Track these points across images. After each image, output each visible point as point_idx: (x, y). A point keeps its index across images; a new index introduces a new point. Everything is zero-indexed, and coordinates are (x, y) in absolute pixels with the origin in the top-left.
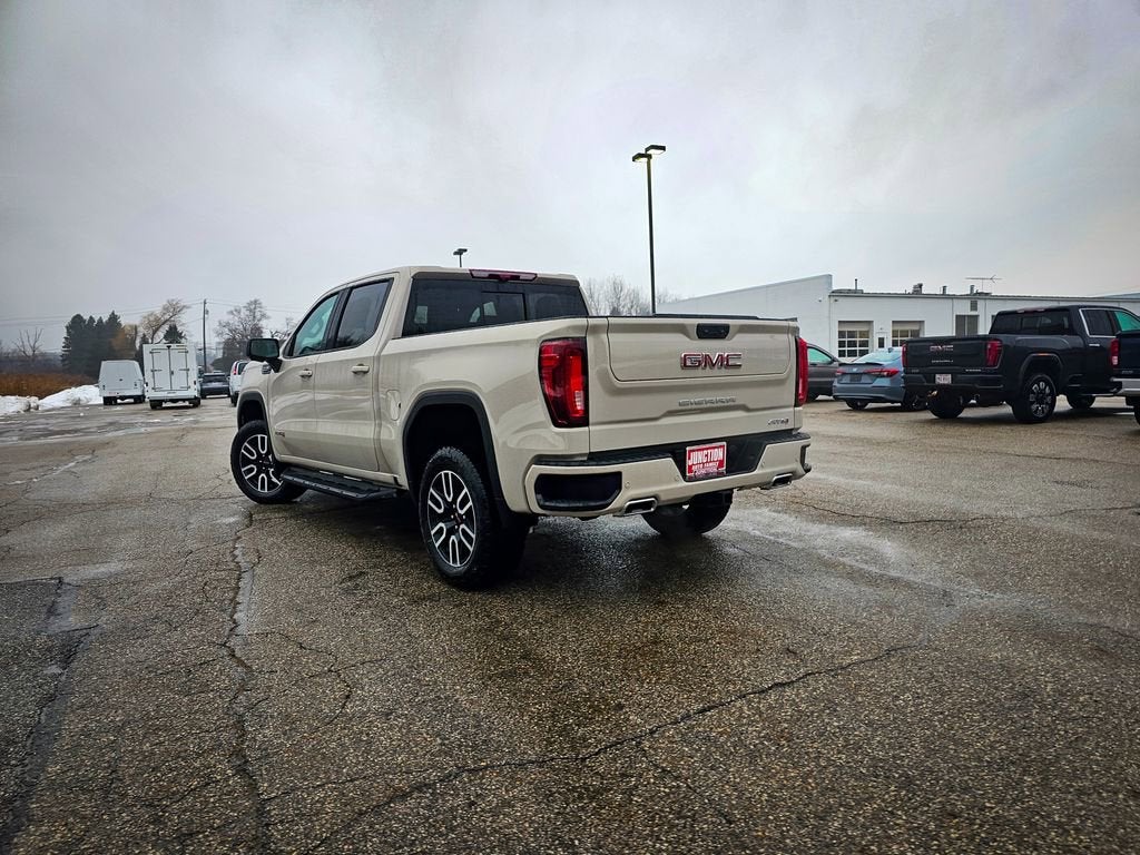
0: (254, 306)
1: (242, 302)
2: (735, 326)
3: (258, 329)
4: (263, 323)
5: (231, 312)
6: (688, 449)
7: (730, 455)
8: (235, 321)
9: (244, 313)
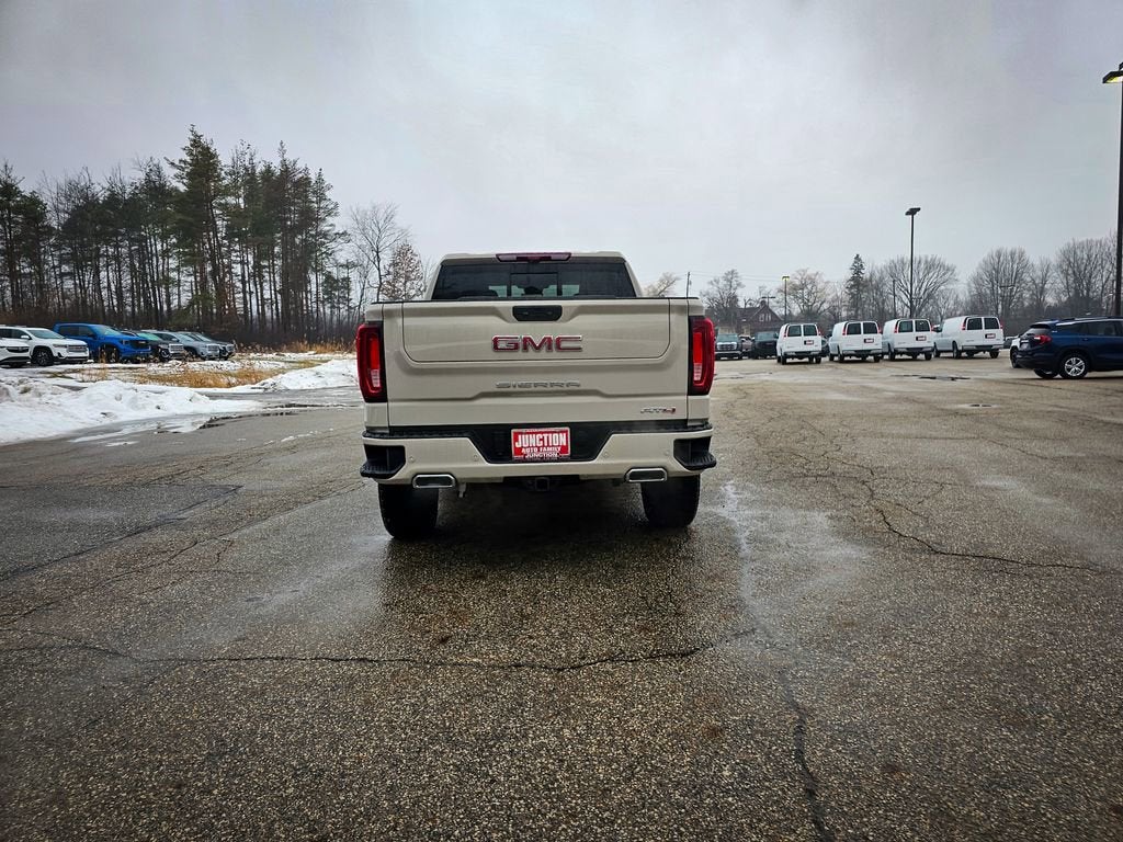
0: (731, 276)
1: (720, 273)
2: (571, 307)
3: (734, 299)
4: (739, 292)
5: (711, 283)
6: (513, 431)
7: (574, 440)
8: (714, 291)
9: (722, 283)
